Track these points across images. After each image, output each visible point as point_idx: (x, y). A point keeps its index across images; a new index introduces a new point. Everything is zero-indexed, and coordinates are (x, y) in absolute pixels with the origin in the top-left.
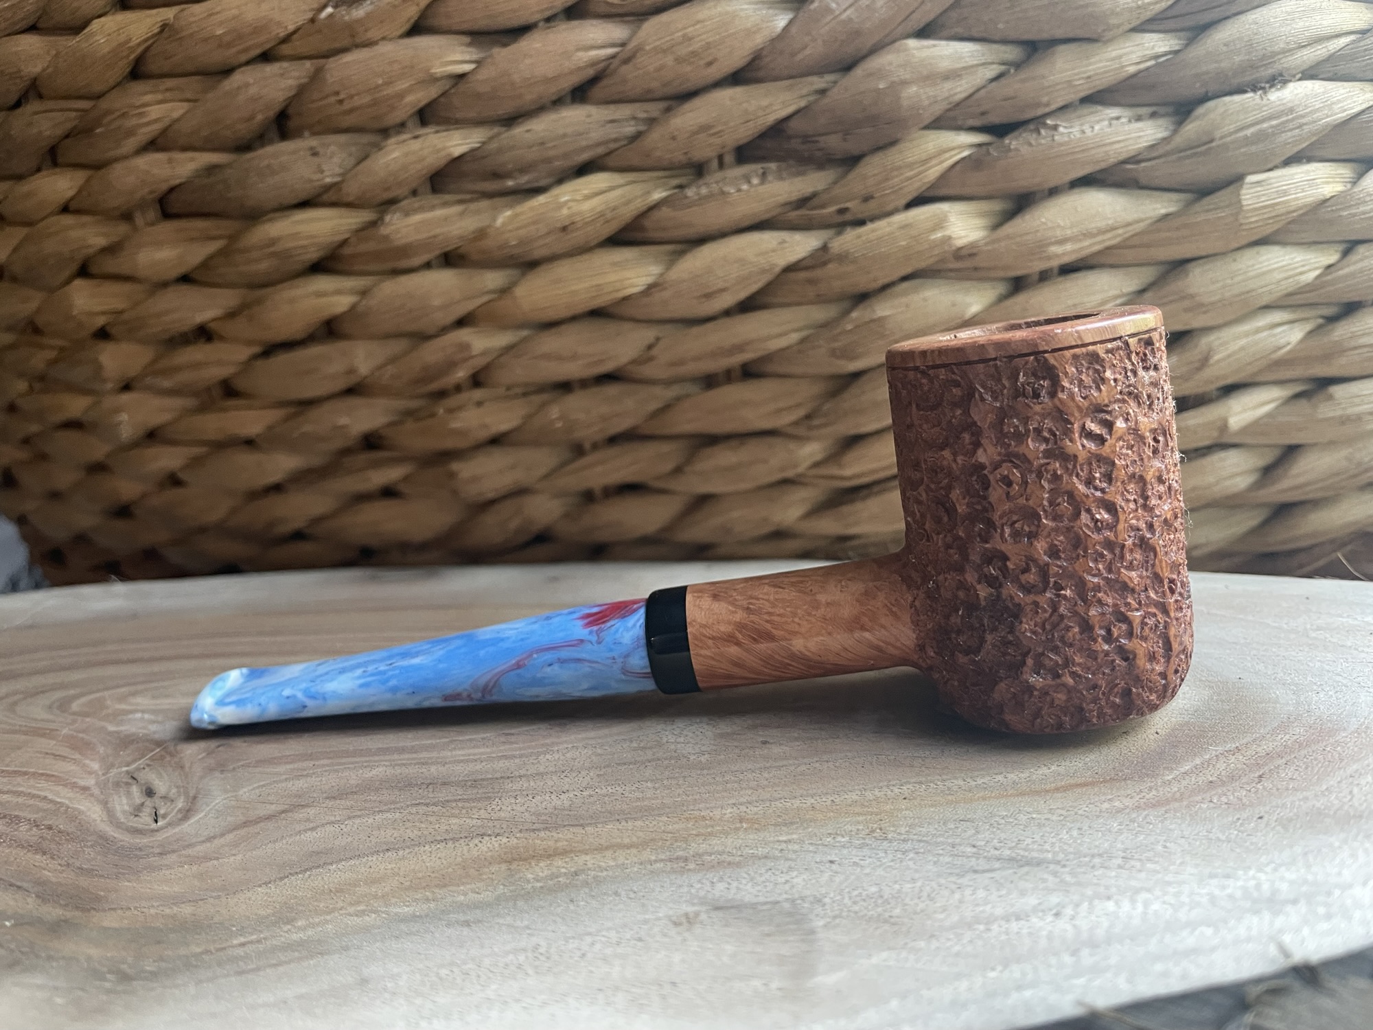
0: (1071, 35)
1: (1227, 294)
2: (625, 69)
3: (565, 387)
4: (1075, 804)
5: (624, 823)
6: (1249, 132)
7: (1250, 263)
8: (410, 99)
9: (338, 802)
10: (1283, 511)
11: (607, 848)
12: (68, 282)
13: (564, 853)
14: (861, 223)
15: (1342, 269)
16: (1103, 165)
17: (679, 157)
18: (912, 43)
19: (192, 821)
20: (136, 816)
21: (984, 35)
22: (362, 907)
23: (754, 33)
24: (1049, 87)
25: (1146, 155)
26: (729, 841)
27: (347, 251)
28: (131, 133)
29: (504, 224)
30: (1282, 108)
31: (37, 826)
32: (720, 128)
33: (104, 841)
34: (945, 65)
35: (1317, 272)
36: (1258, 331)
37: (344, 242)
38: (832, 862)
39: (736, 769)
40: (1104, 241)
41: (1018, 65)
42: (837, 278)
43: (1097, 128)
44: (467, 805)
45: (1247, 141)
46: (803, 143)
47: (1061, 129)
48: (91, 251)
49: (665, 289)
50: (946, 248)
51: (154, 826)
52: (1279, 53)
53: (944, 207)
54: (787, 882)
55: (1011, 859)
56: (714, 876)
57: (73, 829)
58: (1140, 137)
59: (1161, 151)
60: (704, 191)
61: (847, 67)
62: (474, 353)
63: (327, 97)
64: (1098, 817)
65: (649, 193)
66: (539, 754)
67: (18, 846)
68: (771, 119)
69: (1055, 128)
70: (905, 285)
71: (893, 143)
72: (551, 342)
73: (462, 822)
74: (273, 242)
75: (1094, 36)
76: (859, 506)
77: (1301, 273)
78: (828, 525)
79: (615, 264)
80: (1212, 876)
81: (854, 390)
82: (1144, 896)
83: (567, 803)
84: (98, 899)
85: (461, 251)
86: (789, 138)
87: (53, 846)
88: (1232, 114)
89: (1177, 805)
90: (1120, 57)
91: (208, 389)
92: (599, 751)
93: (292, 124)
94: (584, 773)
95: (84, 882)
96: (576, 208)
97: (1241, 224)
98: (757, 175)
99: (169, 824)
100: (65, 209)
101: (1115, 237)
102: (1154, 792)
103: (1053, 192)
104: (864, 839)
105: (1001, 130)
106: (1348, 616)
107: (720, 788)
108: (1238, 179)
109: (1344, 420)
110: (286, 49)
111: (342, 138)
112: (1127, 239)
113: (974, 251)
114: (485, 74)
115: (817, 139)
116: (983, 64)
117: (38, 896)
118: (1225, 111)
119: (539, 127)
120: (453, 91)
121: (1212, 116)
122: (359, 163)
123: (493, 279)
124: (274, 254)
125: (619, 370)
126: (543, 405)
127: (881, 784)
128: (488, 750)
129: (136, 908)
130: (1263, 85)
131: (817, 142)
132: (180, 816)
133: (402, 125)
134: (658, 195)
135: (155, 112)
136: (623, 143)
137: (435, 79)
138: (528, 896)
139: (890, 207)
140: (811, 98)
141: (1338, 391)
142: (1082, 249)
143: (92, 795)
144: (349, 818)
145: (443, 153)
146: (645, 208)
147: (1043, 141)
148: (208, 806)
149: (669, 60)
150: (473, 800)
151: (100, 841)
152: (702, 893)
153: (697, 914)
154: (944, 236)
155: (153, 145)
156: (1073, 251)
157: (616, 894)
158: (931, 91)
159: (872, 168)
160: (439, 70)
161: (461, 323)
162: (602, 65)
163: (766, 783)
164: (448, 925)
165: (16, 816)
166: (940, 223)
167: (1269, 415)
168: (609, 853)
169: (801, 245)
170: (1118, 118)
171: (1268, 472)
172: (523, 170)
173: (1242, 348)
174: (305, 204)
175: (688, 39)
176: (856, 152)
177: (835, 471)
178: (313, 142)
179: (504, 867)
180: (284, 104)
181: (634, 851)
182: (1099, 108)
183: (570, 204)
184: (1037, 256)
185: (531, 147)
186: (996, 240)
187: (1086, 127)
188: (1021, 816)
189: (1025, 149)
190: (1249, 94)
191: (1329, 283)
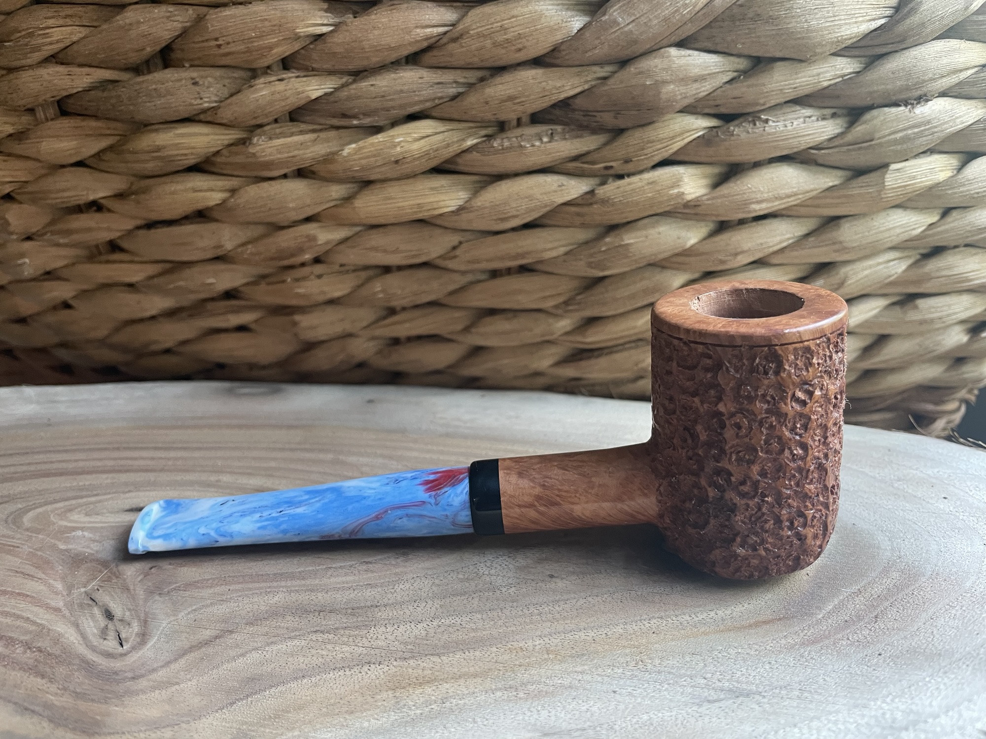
0: (787, 56)
1: (864, 242)
2: (452, 46)
3: (387, 270)
4: (764, 640)
5: (467, 653)
6: (899, 135)
7: (882, 221)
8: (276, 50)
9: (256, 628)
10: (870, 372)
11: (460, 677)
13: (431, 681)
14: (621, 177)
15: (940, 226)
16: (795, 150)
17: (489, 116)
18: (673, 51)
19: (150, 644)
20: (105, 639)
21: (726, 51)
24: (767, 92)
25: (825, 145)
26: (543, 671)
27: (219, 159)
28: (37, 49)
29: (349, 154)
30: (923, 120)
31: (29, 648)
32: (523, 99)
33: (87, 666)
34: (696, 71)
35: (923, 228)
36: (879, 264)
37: (217, 153)
38: (615, 692)
39: (536, 601)
40: (788, 202)
41: (746, 74)
42: (599, 215)
43: (795, 123)
44: (352, 632)
45: (896, 142)
46: (584, 116)
47: (771, 123)
49: (471, 212)
50: (680, 201)
51: (121, 650)
52: (928, 81)
53: (680, 169)
54: (588, 710)
55: (730, 690)
56: (538, 705)
57: (58, 653)
58: (823, 132)
59: (838, 143)
60: (506, 144)
61: (624, 63)
62: (320, 243)
63: (207, 40)
64: (780, 652)
65: (463, 140)
66: (394, 583)
67: (20, 669)
68: (563, 96)
69: (767, 121)
70: (646, 221)
71: (650, 123)
72: (377, 239)
73: (352, 650)
74: (159, 149)
75: (803, 58)
76: (593, 362)
77: (914, 229)
78: (569, 372)
79: (432, 189)
80: (856, 706)
81: (599, 289)
82: (815, 724)
83: (424, 633)
84: (97, 723)
85: (313, 169)
86: (574, 110)
87: (48, 670)
88: (889, 121)
89: (827, 642)
90: (819, 75)
91: (97, 246)
92: (437, 582)
93: (177, 55)
94: (430, 602)
95: (82, 705)
96: (407, 146)
97: (882, 198)
98: (547, 135)
99: (133, 648)
101: (796, 200)
102: (812, 630)
103: (757, 165)
104: (633, 670)
105: (728, 118)
106: (917, 469)
107: (528, 620)
108: (885, 166)
109: (922, 322)
111: (218, 72)
112: (803, 201)
113: (699, 203)
115: (594, 114)
116: (723, 71)
117: (51, 721)
118: (885, 119)
119: (383, 83)
120: (312, 46)
121: (875, 122)
122: (232, 95)
123: (337, 191)
124: (159, 158)
125: (429, 261)
126: (369, 280)
127: (636, 619)
128: (356, 578)
129: (129, 732)
130: (912, 102)
131: (595, 116)
132: (138, 640)
133: (269, 70)
134: (470, 142)
135: (57, 34)
136: (445, 100)
137: (297, 37)
138: (413, 723)
139: (642, 168)
140: (593, 83)
141: (921, 303)
142: (773, 207)
143: (64, 617)
144: (268, 644)
145: (303, 95)
146: (459, 151)
147: (757, 131)
148: (158, 630)
149: (488, 43)
150: (356, 628)
151: (83, 665)
152: (533, 721)
154: (679, 192)
155: (54, 59)
156: (768, 208)
157: (475, 722)
158: (683, 89)
159: (633, 139)
160: (302, 30)
161: (308, 220)
162: (433, 40)
163: (558, 616)
165: (11, 638)
166: (677, 183)
167: (875, 316)
168: (462, 682)
169: (575, 188)
170: (810, 117)
171: (867, 351)
172: (366, 115)
173: (867, 276)
174: (186, 121)
175: (504, 29)
176: (623, 127)
177: (579, 338)
178: (194, 74)
179: (390, 694)
180: (170, 41)
181: (479, 680)
182: (798, 108)
183: (403, 144)
184: (742, 211)
185: (375, 98)
186: (713, 198)
187: (788, 123)
188: (731, 651)
189: (743, 135)
190: (902, 108)
191: (930, 236)
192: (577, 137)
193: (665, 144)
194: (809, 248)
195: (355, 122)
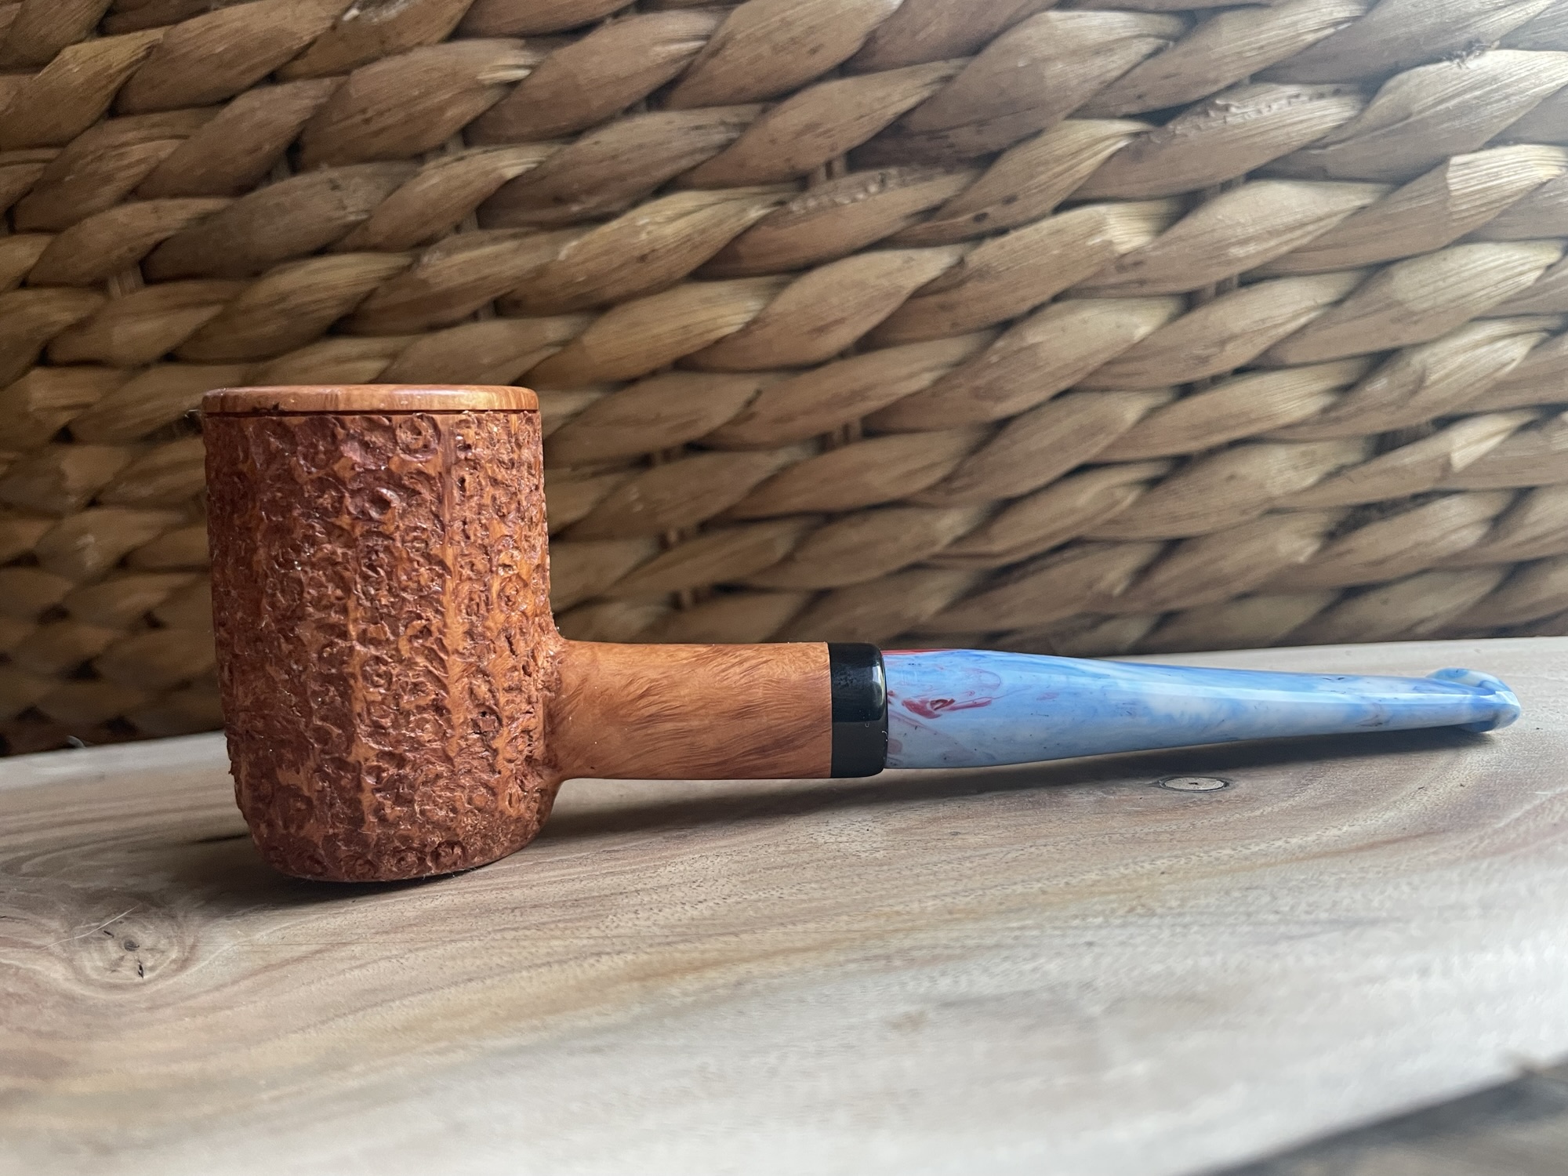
1: (1441, 300)
2: (714, 62)
3: (644, 462)
4: (1391, 860)
5: (790, 927)
6: (1451, 104)
7: (1463, 262)
8: (450, 113)
9: (393, 935)
10: (1518, 571)
11: (775, 954)
12: (25, 372)
13: (716, 964)
14: (1002, 232)
15: (1563, 269)
16: (1283, 151)
17: (780, 167)
18: (1054, 15)
19: (192, 970)
20: (114, 971)
21: (1138, 5)
22: (443, 1044)
23: (866, 13)
24: (1216, 60)
25: (1333, 138)
26: (941, 934)
27: (374, 304)
28: (108, 179)
29: (569, 257)
30: (1484, 77)
32: (829, 126)
33: (70, 1002)
34: (1094, 37)
35: (1538, 273)
36: (1477, 345)
37: (370, 295)
38: (1089, 944)
39: (925, 861)
40: (1292, 240)
41: (1177, 39)
42: (978, 301)
43: (1275, 107)
44: (569, 925)
45: (1450, 115)
46: (930, 140)
47: (1233, 110)
48: (56, 329)
49: (768, 325)
50: (1108, 255)
51: (139, 979)
52: (1473, 15)
53: (1101, 209)
54: (1035, 970)
55: (1333, 922)
56: (933, 971)
57: (26, 991)
58: (1325, 116)
59: (1350, 132)
60: (812, 204)
61: (976, 48)
63: (351, 116)
65: (744, 210)
66: (656, 867)
68: (891, 112)
69: (1226, 108)
70: (1059, 306)
71: (1038, 133)
72: (629, 404)
73: (567, 943)
74: (283, 297)
76: (1011, 590)
77: (1521, 274)
79: (702, 301)
81: (1003, 441)
82: (1529, 942)
83: (707, 913)
84: (63, 1063)
85: (517, 295)
86: (911, 136)
88: (1428, 85)
89: (1523, 850)
90: (1295, 24)
92: (737, 858)
93: (309, 154)
94: (722, 881)
96: (657, 232)
97: (1451, 214)
98: (875, 183)
100: (24, 283)
101: (1302, 236)
102: (1487, 841)
103: (1227, 187)
104: (1124, 917)
105: (1159, 117)
107: (910, 882)
108: (1442, 161)
110: (300, 66)
111: (368, 169)
112: (1318, 238)
113: (1140, 258)
114: (543, 77)
115: (945, 133)
116: (1136, 37)
118: (1421, 82)
119: (610, 139)
120: (504, 102)
121: (1405, 88)
122: (389, 194)
123: (555, 329)
124: (283, 312)
125: (711, 434)
126: (617, 488)
127: (1125, 862)
128: (590, 868)
129: (119, 1069)
130: (1459, 52)
131: (947, 137)
133: (441, 149)
134: (755, 213)
135: (138, 152)
136: (712, 153)
137: (481, 88)
138: (678, 1013)
139: (1035, 213)
140: (936, 87)
142: (1266, 250)
143: (51, 954)
144: (410, 951)
145: (492, 176)
146: (740, 229)
147: (1214, 124)
148: (212, 953)
149: (765, 49)
150: (579, 920)
151: (65, 1001)
152: (922, 990)
153: (922, 1014)
154: (1103, 241)
155: (133, 194)
156: (1258, 253)
157: (802, 1001)
158: (1079, 69)
159: (1011, 165)
160: (487, 77)
162: (683, 63)
163: (970, 872)
164: (571, 1053)
166: (1098, 228)
167: (1494, 451)
168: (779, 959)
169: (932, 263)
170: (1297, 96)
171: (1498, 523)
172: (592, 190)
173: (1461, 367)
174: (322, 251)
175: (786, 24)
176: (994, 148)
177: (981, 547)
178: (335, 174)
179: (636, 985)
180: (296, 130)
181: (812, 954)
182: (1274, 86)
183: (650, 228)
184: (1215, 261)
185: (601, 161)
186: (1163, 245)
187: (1262, 107)
188: (1326, 878)
189: (1193, 134)
190: (1446, 64)
191: (1553, 285)
192: (924, 179)
193: (1066, 166)
194: (1349, 320)
195: (575, 208)
